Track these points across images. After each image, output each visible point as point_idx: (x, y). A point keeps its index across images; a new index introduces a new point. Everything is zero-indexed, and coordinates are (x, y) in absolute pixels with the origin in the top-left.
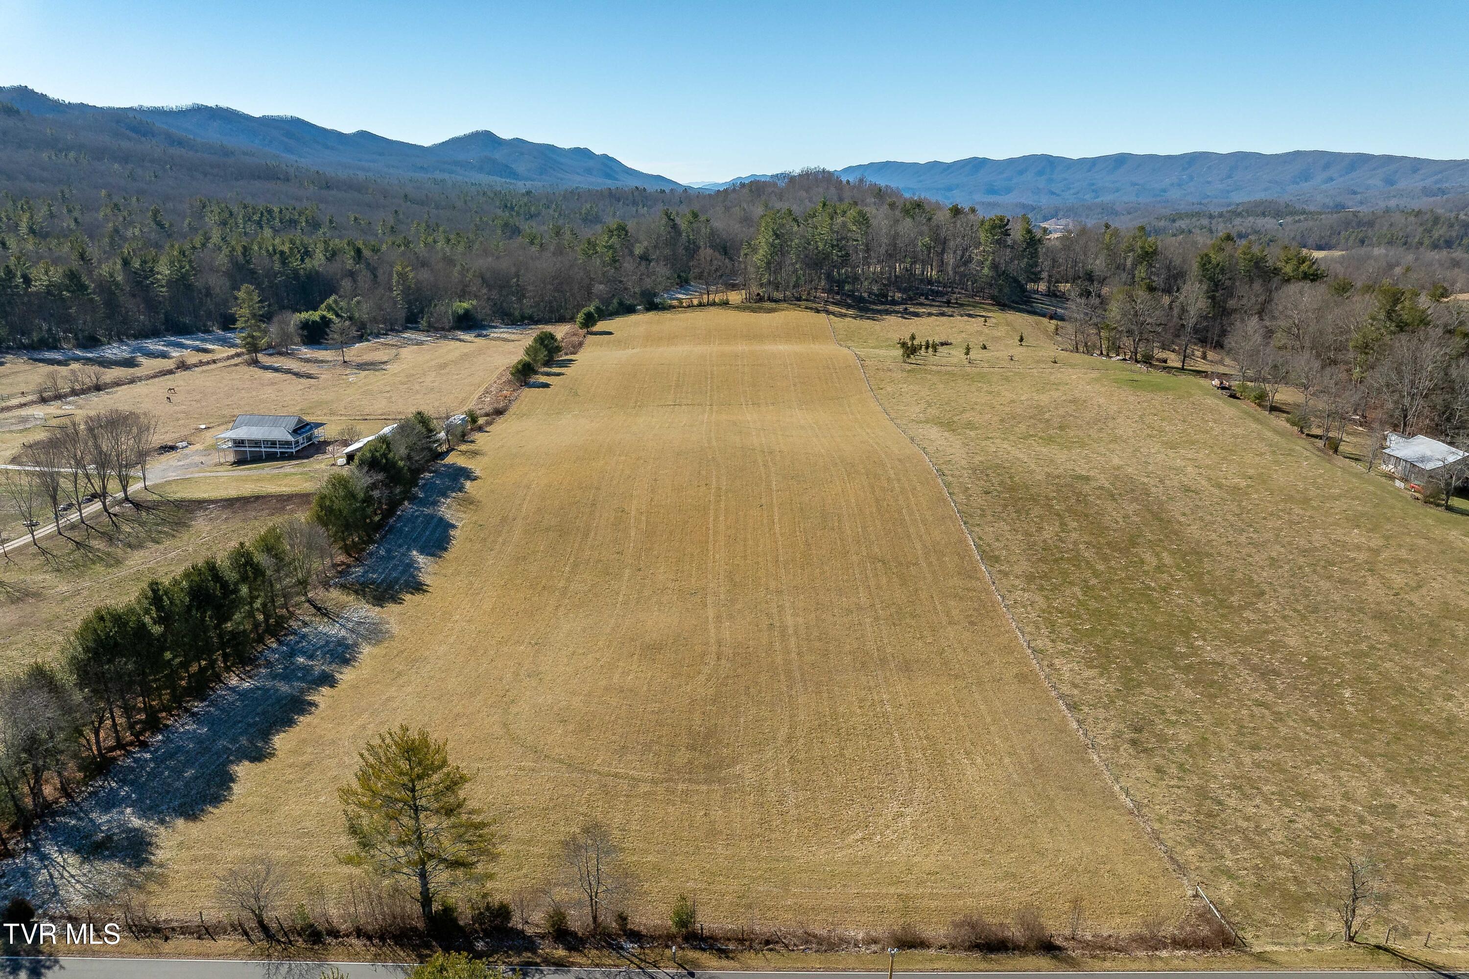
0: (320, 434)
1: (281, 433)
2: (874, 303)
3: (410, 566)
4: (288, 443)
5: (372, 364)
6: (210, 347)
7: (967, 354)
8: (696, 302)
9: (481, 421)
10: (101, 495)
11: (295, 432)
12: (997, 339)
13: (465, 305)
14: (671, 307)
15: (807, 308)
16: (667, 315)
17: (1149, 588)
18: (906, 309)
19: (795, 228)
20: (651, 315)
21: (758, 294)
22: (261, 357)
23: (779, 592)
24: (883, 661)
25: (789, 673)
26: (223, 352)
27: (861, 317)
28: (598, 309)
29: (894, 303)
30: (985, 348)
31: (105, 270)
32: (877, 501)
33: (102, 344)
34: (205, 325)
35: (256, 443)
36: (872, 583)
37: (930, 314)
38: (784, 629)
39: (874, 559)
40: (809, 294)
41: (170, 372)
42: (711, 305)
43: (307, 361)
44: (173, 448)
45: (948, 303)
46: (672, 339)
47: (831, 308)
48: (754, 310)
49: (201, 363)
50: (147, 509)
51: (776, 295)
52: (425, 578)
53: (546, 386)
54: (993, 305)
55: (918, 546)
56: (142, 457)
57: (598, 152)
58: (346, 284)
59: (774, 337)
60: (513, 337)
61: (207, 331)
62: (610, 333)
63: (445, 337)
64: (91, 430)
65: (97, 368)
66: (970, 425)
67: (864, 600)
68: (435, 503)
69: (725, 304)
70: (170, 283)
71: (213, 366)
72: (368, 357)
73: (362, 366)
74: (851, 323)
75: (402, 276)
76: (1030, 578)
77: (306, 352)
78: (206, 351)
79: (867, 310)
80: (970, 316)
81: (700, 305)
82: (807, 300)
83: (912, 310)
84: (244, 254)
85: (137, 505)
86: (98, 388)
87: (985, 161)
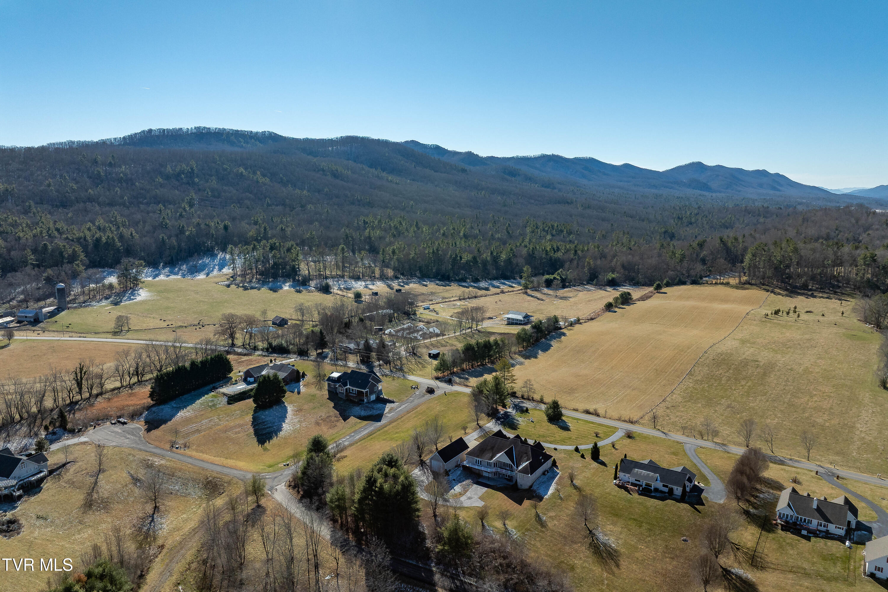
0: (531, 319)
1: (520, 317)
3: (538, 353)
4: (521, 320)
5: (566, 297)
6: (514, 285)
8: (714, 282)
9: (581, 321)
10: (471, 328)
11: (524, 317)
13: (613, 276)
18: (813, 294)
22: (528, 291)
26: (517, 288)
27: (787, 296)
28: (667, 282)
29: (810, 290)
30: (823, 315)
31: (484, 256)
32: (674, 357)
33: (480, 281)
34: (514, 277)
35: (513, 319)
37: (822, 297)
39: (655, 369)
40: (768, 283)
41: (498, 294)
42: (721, 284)
43: (545, 294)
44: (492, 318)
49: (509, 292)
50: (481, 333)
52: (539, 356)
53: (615, 312)
55: (672, 368)
56: (483, 320)
58: (567, 265)
61: (514, 279)
62: (666, 293)
63: (601, 289)
64: (471, 310)
65: (477, 290)
68: (551, 341)
69: (728, 284)
70: (505, 261)
71: (512, 293)
72: (565, 295)
73: (562, 298)
75: (589, 263)
76: (696, 381)
77: (546, 290)
78: (512, 287)
80: (840, 300)
81: (716, 283)
83: (815, 294)
84: (532, 251)
85: (479, 331)
86: (476, 297)
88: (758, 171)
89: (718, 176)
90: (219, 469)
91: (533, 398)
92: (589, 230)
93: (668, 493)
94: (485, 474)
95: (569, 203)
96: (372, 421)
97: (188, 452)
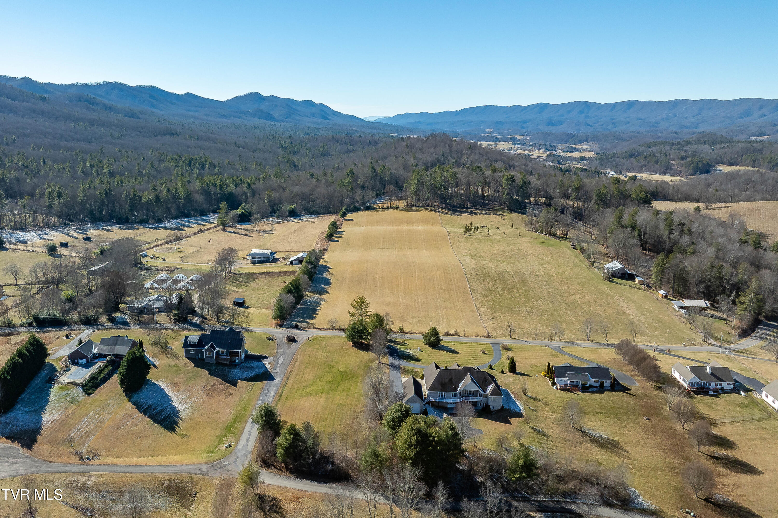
0: (277, 256)
2: (459, 208)
3: (323, 288)
4: (269, 258)
5: (267, 231)
6: (202, 223)
7: (488, 232)
8: (385, 207)
11: (270, 255)
12: (504, 225)
13: (291, 207)
14: (375, 209)
15: (431, 210)
16: (374, 212)
17: (512, 297)
18: (471, 211)
19: (427, 178)
20: (367, 212)
21: (411, 204)
22: (226, 229)
23: (417, 295)
24: (441, 308)
25: (419, 308)
26: (209, 225)
27: (453, 215)
28: (346, 209)
29: (467, 208)
30: (498, 229)
32: (445, 276)
33: (163, 222)
34: (194, 214)
35: (259, 258)
36: (441, 294)
37: (481, 214)
38: (418, 302)
39: (442, 289)
40: (432, 204)
41: (198, 233)
42: (392, 208)
45: (489, 209)
46: (377, 223)
47: (441, 210)
48: (409, 211)
49: (206, 230)
50: (239, 274)
51: (419, 204)
52: (328, 291)
53: (338, 241)
54: (507, 210)
55: (454, 286)
57: (317, 102)
59: (417, 222)
60: (313, 220)
62: (352, 220)
63: (286, 220)
65: (171, 231)
66: (481, 257)
67: (438, 296)
68: (323, 274)
69: (397, 208)
71: (211, 231)
73: (264, 232)
74: (449, 217)
76: (481, 294)
77: (240, 226)
79: (457, 211)
80: (497, 214)
81: (387, 208)
82: (431, 207)
83: (474, 211)
85: (235, 274)
86: (180, 238)
87: (547, 105)
88: (306, 101)
89: (276, 106)
90: (163, 469)
91: (391, 330)
92: (229, 162)
93: (600, 386)
94: (449, 406)
95: (173, 134)
96: (267, 380)
97: (102, 460)
